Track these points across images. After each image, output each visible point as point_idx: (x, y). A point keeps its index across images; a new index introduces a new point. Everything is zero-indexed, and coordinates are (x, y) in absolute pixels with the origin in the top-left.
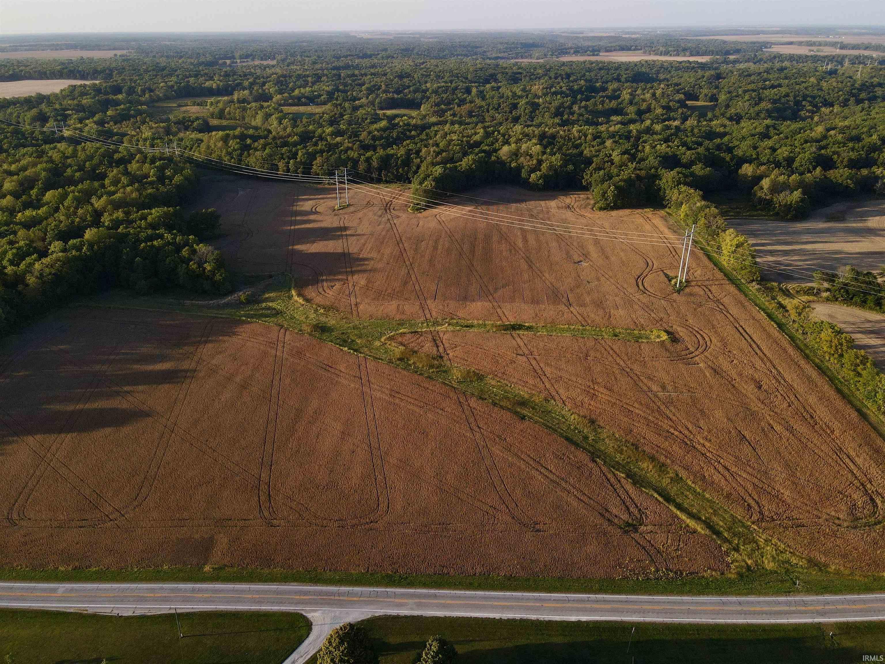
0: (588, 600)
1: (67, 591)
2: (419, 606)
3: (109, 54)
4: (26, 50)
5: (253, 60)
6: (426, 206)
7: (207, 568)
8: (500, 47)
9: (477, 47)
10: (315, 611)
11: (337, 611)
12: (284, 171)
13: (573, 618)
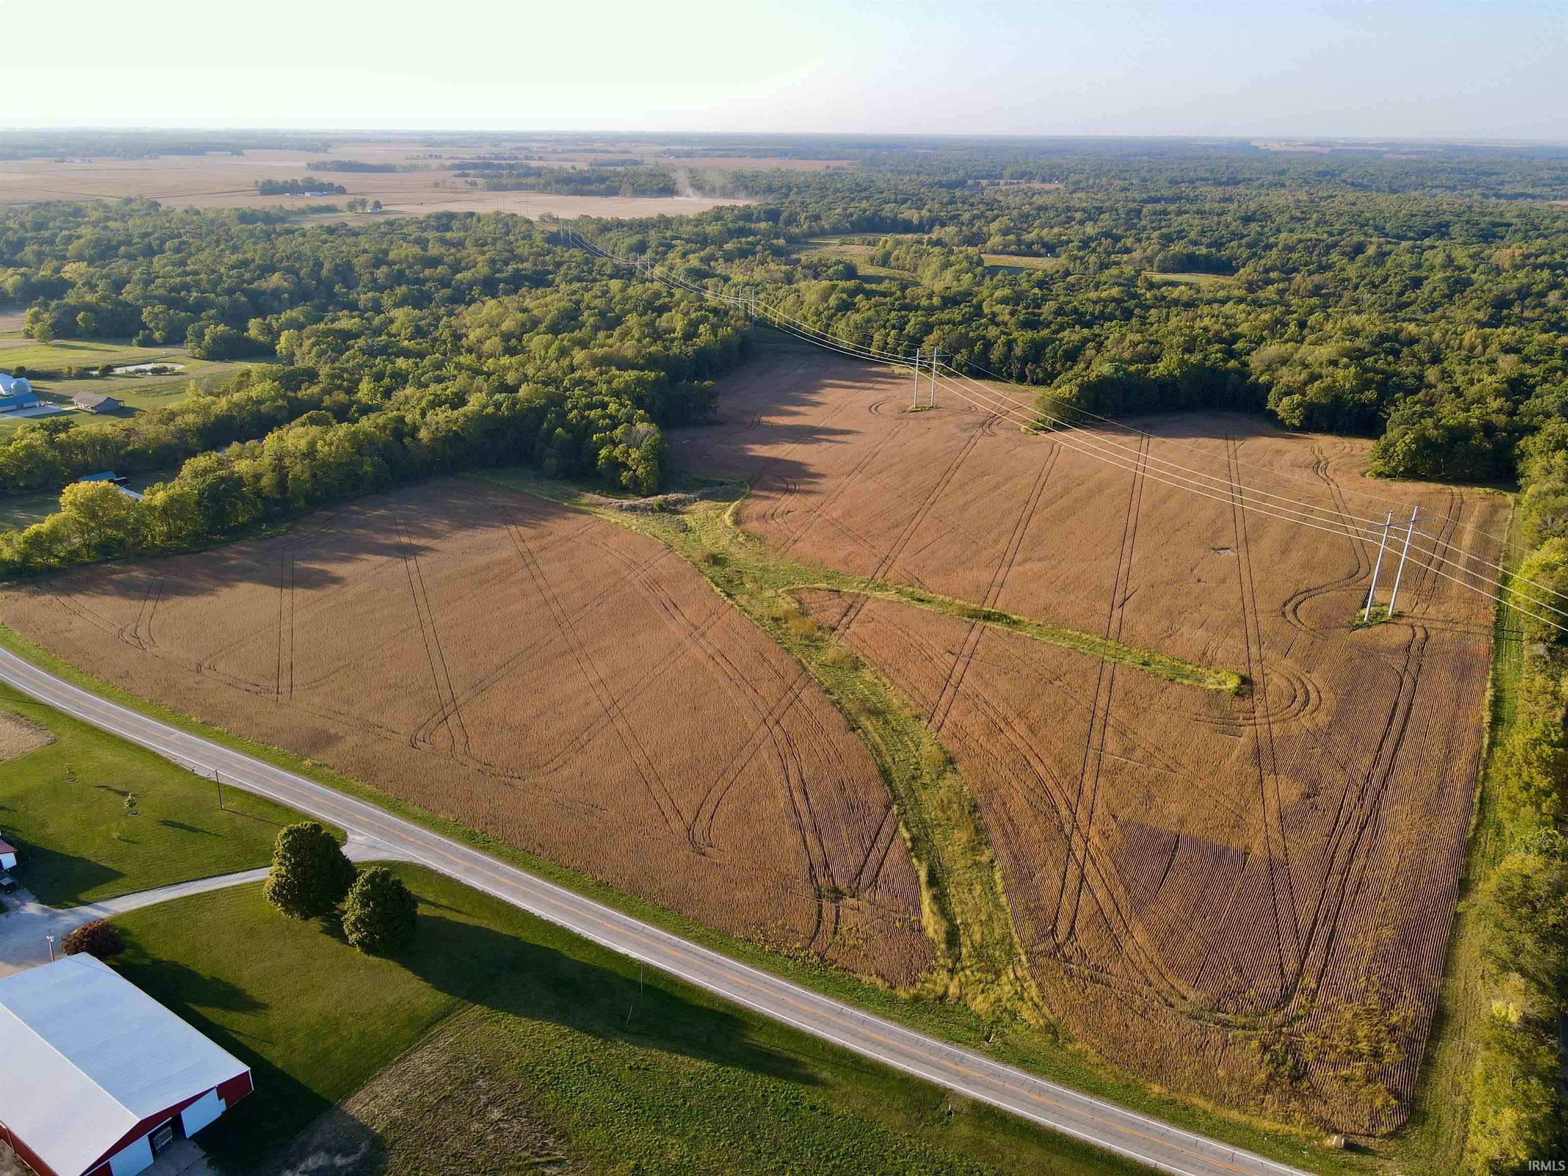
0: (665, 942)
1: (180, 738)
2: (468, 870)
3: (819, 166)
4: (719, 156)
5: (1029, 181)
6: (1055, 424)
7: (307, 762)
8: (1545, 175)
9: (1486, 174)
10: (362, 835)
11: (382, 842)
12: (878, 348)
13: (622, 950)
